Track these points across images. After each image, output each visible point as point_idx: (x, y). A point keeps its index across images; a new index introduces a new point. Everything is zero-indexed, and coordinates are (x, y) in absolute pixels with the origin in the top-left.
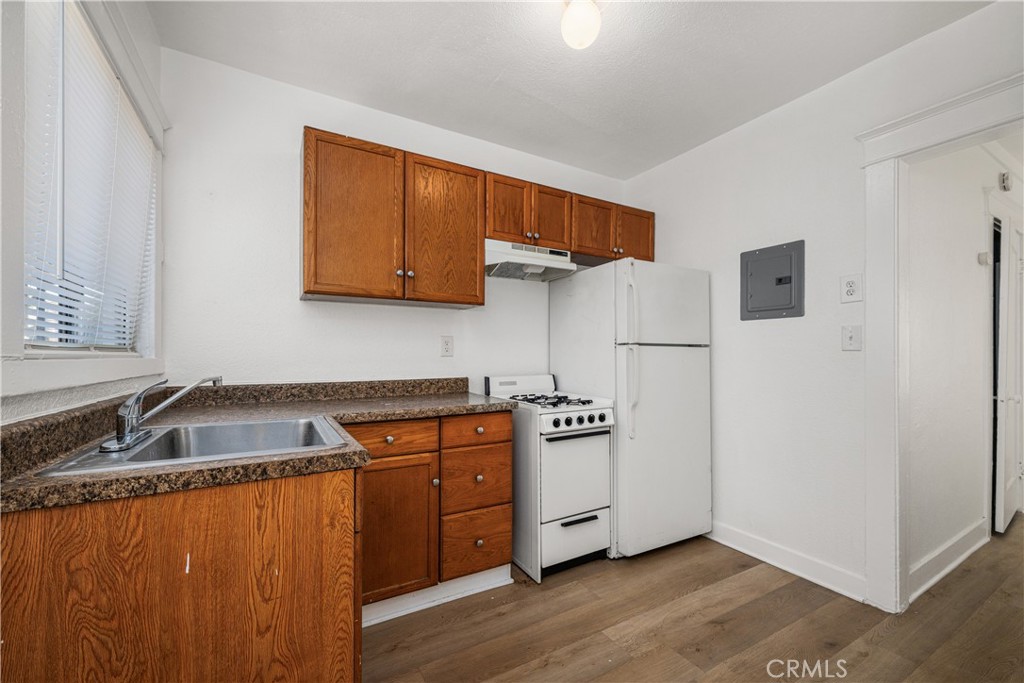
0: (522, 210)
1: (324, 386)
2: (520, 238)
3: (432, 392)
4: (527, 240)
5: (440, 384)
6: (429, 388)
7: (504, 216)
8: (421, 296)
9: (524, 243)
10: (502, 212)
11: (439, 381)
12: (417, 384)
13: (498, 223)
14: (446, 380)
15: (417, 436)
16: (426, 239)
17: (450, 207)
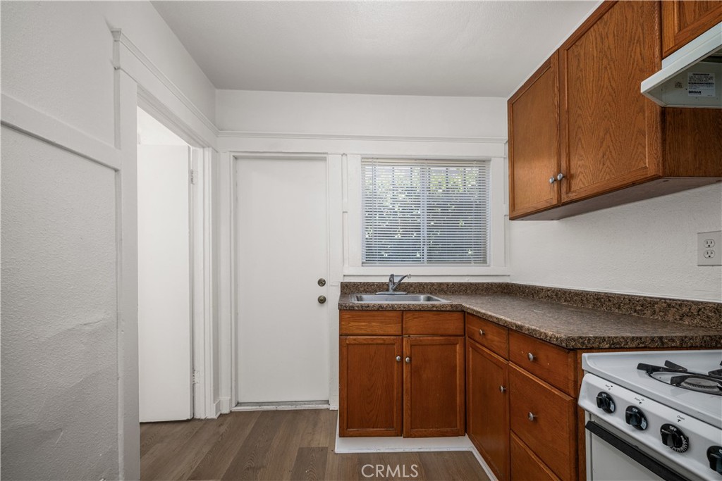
3: (669, 318)
6: (666, 310)
14: (696, 304)
15: (495, 338)
16: (579, 127)
17: (605, 62)
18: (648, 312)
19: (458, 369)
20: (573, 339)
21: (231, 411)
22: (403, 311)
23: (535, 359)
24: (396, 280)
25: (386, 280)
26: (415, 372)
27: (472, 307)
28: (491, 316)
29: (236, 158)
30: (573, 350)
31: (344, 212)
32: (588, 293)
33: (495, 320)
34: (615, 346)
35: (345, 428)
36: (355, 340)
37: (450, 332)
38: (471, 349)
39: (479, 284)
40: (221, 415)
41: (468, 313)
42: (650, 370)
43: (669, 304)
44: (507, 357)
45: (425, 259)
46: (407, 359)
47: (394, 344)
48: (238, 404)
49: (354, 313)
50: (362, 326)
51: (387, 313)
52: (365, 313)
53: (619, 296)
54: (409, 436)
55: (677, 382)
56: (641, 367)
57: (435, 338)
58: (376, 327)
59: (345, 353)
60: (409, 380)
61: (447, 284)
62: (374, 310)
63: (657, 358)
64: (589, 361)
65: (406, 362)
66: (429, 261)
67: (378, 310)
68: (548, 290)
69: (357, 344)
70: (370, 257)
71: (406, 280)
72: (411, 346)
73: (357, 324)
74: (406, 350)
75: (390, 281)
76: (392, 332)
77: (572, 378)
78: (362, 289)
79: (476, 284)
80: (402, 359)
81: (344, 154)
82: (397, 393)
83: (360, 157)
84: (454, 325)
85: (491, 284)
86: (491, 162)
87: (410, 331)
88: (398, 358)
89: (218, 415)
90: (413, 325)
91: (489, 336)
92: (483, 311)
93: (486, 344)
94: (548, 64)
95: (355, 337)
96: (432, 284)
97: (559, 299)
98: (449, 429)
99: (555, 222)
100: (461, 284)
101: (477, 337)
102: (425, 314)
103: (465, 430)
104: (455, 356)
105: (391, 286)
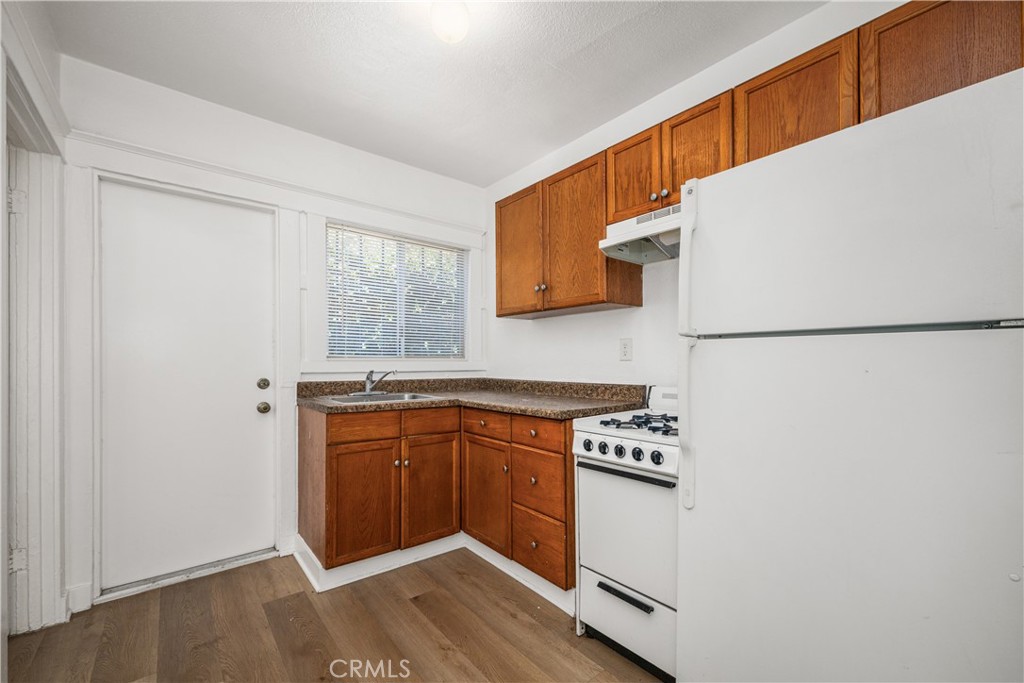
0: (649, 168)
1: (538, 384)
2: (646, 206)
3: (606, 397)
4: (655, 205)
5: (614, 390)
6: (604, 392)
7: (627, 189)
8: (553, 305)
9: (651, 210)
10: (625, 186)
11: (613, 386)
12: (595, 388)
13: (620, 201)
14: (619, 386)
15: (497, 426)
16: (557, 251)
17: (575, 210)
18: (595, 395)
19: (454, 465)
20: (565, 413)
21: (93, 606)
22: (401, 410)
23: (536, 434)
24: (376, 378)
25: (363, 378)
26: (414, 475)
27: (471, 401)
28: (495, 406)
29: (100, 179)
30: (565, 421)
31: (301, 289)
32: (556, 383)
33: (500, 409)
34: (585, 414)
35: (334, 556)
36: (347, 448)
37: (447, 429)
38: (467, 443)
39: (459, 380)
40: (73, 616)
41: (465, 407)
42: (605, 423)
43: (607, 388)
44: (509, 440)
45: (403, 353)
46: (406, 462)
47: (392, 448)
48: (103, 592)
49: (345, 417)
50: (358, 431)
51: (385, 414)
52: (361, 416)
53: (577, 384)
54: (409, 545)
55: (618, 426)
56: (602, 423)
57: (434, 436)
58: (373, 431)
59: (335, 465)
60: (407, 485)
61: (428, 381)
62: (370, 412)
63: (607, 417)
64: (577, 423)
65: (405, 466)
66: (407, 356)
67: (375, 411)
68: (525, 382)
69: (350, 453)
70: (335, 351)
71: (388, 378)
72: (410, 447)
73: (349, 429)
74: (404, 452)
75: (368, 378)
76: (390, 435)
77: (563, 440)
78: (328, 390)
79: (456, 381)
80: (400, 464)
81: (303, 212)
82: (395, 503)
83: (324, 221)
84: (450, 421)
85: (470, 380)
86: (471, 253)
87: (409, 432)
88: (397, 462)
89: (69, 617)
90: (412, 425)
91: (491, 425)
92: (485, 403)
93: (487, 434)
94: (532, 189)
95: (346, 445)
96: (412, 382)
97: (534, 391)
98: (445, 529)
99: (530, 321)
100: (442, 381)
101: (476, 429)
102: (424, 412)
103: (461, 526)
104: (452, 453)
105: (369, 386)
